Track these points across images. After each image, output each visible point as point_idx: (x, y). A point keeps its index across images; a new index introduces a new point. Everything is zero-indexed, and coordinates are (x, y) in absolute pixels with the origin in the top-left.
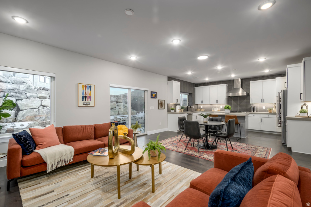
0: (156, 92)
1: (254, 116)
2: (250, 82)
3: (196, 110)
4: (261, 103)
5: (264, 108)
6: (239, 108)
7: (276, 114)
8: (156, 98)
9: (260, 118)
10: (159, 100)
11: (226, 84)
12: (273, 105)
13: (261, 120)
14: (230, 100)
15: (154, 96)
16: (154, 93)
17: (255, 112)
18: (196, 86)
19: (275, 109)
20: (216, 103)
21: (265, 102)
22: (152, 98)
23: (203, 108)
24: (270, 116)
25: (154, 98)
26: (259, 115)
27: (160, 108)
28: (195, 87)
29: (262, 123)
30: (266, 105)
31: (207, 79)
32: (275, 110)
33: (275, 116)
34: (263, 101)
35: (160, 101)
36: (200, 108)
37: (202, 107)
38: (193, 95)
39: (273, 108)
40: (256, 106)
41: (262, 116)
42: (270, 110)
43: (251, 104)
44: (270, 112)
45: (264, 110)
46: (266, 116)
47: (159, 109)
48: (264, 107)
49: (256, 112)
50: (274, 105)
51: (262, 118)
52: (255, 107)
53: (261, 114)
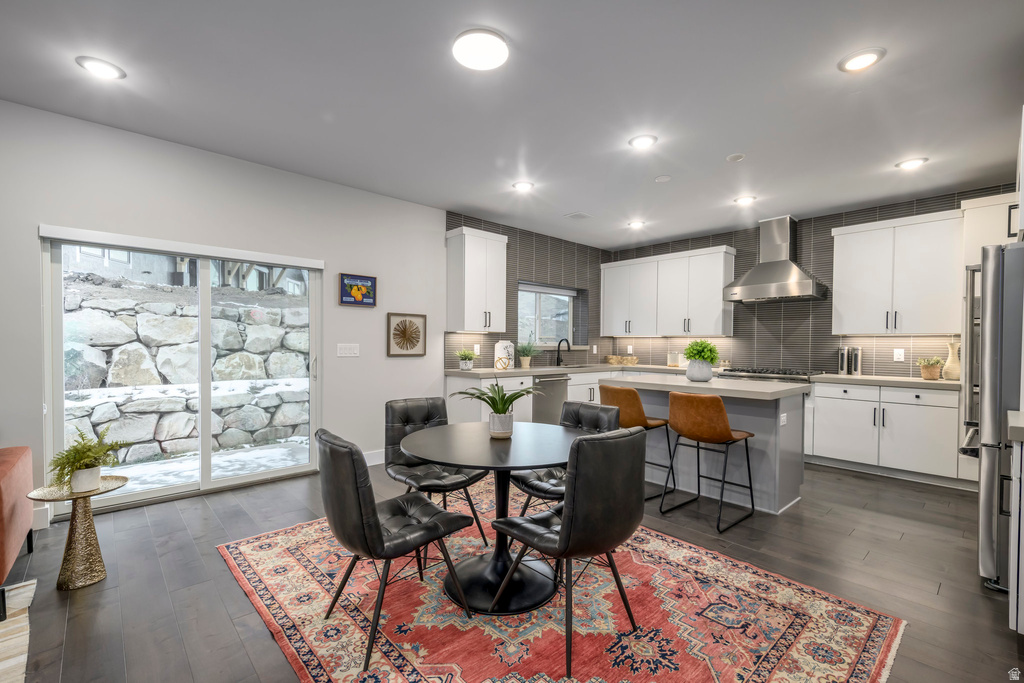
0: (373, 280)
1: (846, 396)
2: (835, 231)
3: (605, 360)
4: (882, 330)
5: (899, 355)
6: (782, 355)
7: (958, 389)
8: (374, 304)
9: (876, 405)
10: (389, 316)
11: (724, 248)
12: (946, 342)
13: (880, 418)
14: (743, 317)
15: (359, 297)
16: (359, 283)
17: (857, 376)
18: (605, 261)
19: (953, 362)
20: (681, 332)
21: (905, 326)
22: (342, 303)
23: (636, 353)
24: (927, 397)
25: (357, 303)
26: (872, 393)
27: (395, 349)
28: (602, 266)
29: (885, 431)
30: (911, 342)
31: (637, 226)
32: (956, 368)
33: (952, 398)
34: (892, 319)
35: (395, 321)
36: (623, 354)
37: (630, 350)
38: (590, 298)
39: (945, 359)
40: (859, 345)
41: (888, 394)
42: (930, 366)
43: (837, 337)
44: (927, 377)
45: (901, 369)
46: (909, 395)
47: (389, 355)
48: (902, 351)
49: (863, 374)
50: (953, 340)
51: (883, 406)
52: (854, 349)
53: (880, 385)
